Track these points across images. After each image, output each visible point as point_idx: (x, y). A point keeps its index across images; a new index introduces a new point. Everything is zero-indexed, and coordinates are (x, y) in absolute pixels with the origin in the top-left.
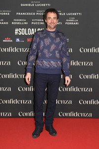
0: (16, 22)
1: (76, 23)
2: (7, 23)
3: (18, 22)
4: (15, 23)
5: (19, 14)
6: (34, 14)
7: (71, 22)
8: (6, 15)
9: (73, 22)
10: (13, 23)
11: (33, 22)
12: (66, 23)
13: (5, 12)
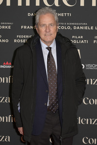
0: (20, 39)
2: (7, 41)
3: (23, 39)
4: (18, 41)
5: (25, 27)
8: (5, 29)
10: (15, 41)
12: (94, 41)
13: (5, 25)
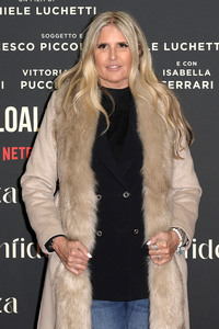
1: (205, 84)
6: (30, 47)
7: (184, 79)
9: (192, 79)
11: (27, 79)
